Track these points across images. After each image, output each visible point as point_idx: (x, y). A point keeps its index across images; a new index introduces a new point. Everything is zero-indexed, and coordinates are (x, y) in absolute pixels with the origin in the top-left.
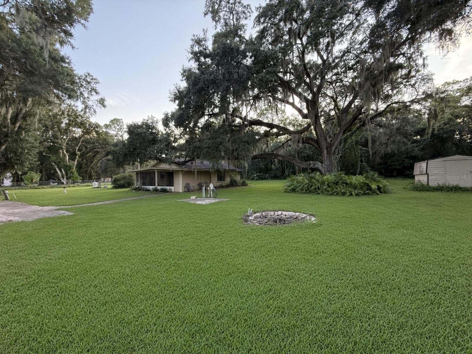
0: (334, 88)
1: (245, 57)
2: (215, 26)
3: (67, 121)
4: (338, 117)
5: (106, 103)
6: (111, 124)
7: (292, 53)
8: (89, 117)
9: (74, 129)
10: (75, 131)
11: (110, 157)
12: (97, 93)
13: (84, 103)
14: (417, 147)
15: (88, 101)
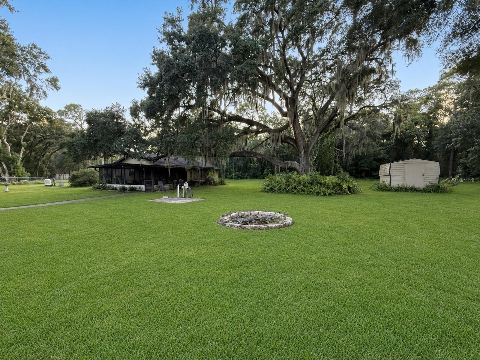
0: (313, 87)
1: (224, 45)
2: (192, 5)
3: (7, 104)
4: (316, 117)
5: (59, 84)
6: (67, 110)
7: (273, 47)
8: (38, 100)
9: (17, 114)
10: (19, 116)
11: (65, 150)
12: (47, 71)
13: (29, 81)
14: (384, 150)
15: (35, 80)
